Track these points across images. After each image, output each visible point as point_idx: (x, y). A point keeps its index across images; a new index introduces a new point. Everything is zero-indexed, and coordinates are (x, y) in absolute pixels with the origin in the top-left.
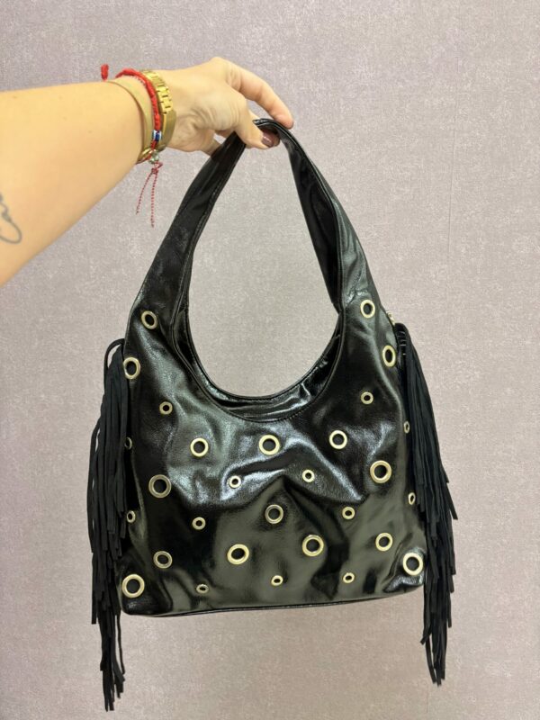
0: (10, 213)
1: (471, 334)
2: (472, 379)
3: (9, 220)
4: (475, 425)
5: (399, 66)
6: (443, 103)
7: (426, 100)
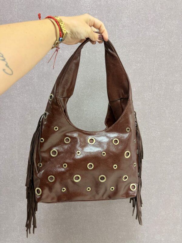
0: (8, 64)
1: (158, 118)
3: (8, 67)
4: (157, 151)
5: (138, 19)
6: (153, 34)
7: (147, 33)
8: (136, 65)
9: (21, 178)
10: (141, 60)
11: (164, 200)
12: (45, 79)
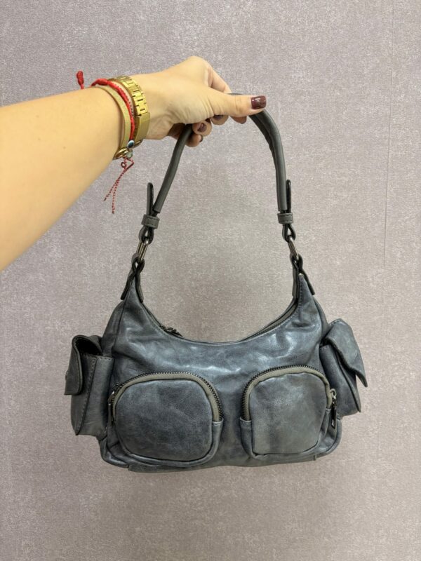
1: (407, 336)
2: (408, 380)
6: (378, 111)
7: (362, 108)
8: (339, 194)
10: (349, 182)
12: (82, 251)
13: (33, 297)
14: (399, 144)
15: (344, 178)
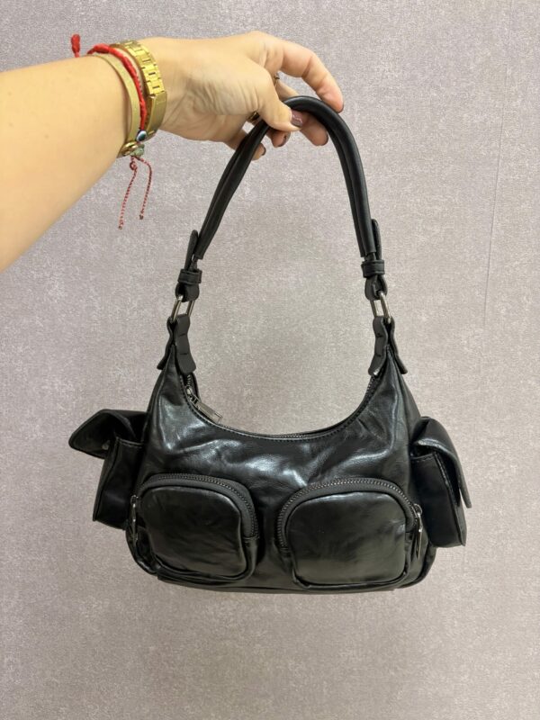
1: (508, 417)
2: (507, 474)
4: (509, 532)
5: (432, 68)
6: (486, 120)
7: (465, 115)
8: (429, 228)
9: (11, 658)
10: (443, 212)
11: (533, 700)
12: (92, 289)
13: (27, 347)
14: (512, 164)
15: (436, 207)
